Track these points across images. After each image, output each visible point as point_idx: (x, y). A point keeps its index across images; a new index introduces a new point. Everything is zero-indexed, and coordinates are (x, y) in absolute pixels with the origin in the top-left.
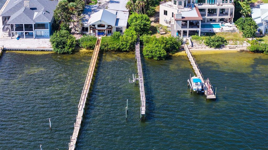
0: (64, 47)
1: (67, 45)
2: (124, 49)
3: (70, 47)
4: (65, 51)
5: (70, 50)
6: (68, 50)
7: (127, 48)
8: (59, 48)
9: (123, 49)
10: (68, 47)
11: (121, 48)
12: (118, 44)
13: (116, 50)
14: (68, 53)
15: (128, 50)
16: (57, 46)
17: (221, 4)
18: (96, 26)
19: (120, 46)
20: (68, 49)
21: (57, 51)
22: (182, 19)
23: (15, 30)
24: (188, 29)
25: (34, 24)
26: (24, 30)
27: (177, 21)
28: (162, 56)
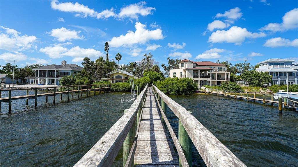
1: (74, 84)
18: (114, 78)
22: (193, 68)
23: (39, 77)
24: (199, 79)
25: (56, 70)
26: (47, 77)
27: (189, 70)
28: (181, 90)
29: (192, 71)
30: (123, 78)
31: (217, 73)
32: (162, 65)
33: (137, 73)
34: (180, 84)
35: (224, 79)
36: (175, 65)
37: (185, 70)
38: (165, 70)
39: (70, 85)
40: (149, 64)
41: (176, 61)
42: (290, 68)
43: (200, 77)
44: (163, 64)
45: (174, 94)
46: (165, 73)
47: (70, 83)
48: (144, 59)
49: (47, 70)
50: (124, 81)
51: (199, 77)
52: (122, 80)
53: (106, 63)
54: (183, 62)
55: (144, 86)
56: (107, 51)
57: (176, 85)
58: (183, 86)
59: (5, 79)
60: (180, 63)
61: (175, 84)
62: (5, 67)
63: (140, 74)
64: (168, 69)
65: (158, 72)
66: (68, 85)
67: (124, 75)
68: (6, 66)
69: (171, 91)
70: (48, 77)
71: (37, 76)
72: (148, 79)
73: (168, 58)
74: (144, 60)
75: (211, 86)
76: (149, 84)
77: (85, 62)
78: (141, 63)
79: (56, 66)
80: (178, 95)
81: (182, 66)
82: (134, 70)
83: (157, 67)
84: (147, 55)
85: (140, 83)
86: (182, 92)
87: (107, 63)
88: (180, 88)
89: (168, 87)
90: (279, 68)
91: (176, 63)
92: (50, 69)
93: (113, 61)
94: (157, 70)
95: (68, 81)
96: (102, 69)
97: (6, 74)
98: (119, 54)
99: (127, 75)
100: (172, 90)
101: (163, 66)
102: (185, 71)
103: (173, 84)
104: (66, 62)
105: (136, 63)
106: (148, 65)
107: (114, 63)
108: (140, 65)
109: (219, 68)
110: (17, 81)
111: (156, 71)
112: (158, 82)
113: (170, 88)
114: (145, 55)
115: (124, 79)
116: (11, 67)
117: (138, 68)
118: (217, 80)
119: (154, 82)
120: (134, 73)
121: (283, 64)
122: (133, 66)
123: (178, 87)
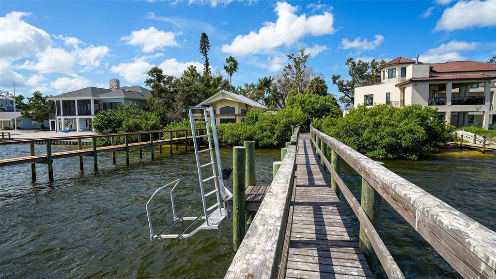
18: (218, 112)
22: (430, 77)
23: (62, 114)
24: (448, 109)
25: (92, 98)
26: (77, 114)
27: (417, 83)
28: (404, 144)
29: (426, 86)
30: (236, 113)
32: (335, 78)
33: (275, 100)
34: (402, 124)
36: (369, 77)
37: (402, 86)
38: (341, 90)
39: (114, 131)
40: (301, 78)
41: (370, 65)
43: (452, 104)
44: (336, 75)
45: (380, 156)
46: (342, 99)
47: (114, 127)
48: (289, 66)
49: (76, 99)
50: (238, 120)
51: (449, 103)
52: (234, 117)
53: (202, 80)
54: (395, 64)
55: (286, 131)
56: (206, 54)
57: (388, 129)
58: (411, 131)
59: (21, 120)
60: (386, 70)
61: (385, 125)
62: (31, 99)
63: (280, 105)
64: (348, 87)
65: (325, 94)
66: (110, 133)
67: (240, 104)
68: (33, 96)
69: (370, 147)
70: (79, 115)
71: (59, 114)
72: (298, 112)
73: (349, 60)
74: (288, 70)
75: (487, 129)
76: (302, 126)
77: (153, 78)
78: (283, 79)
79: (95, 91)
80: (395, 159)
81: (391, 76)
82: (266, 95)
83: (322, 82)
84: (295, 56)
85: (276, 123)
86: (406, 150)
87: (205, 80)
88: (401, 139)
89: (359, 135)
91: (369, 70)
92: (81, 96)
93: (218, 75)
94: (320, 89)
95: (110, 122)
96: (189, 92)
97: (21, 112)
98: (231, 59)
99: (247, 105)
100: (375, 143)
101: (337, 81)
102: (401, 89)
103: (377, 125)
104: (118, 82)
105: (271, 79)
106: (298, 81)
107: (220, 79)
108: (279, 81)
110: (41, 124)
111: (318, 92)
112: (326, 120)
113: (369, 139)
114: (290, 57)
115: (239, 115)
116: (41, 98)
117: (275, 90)
119: (315, 120)
120: (267, 101)
122: (264, 86)
123: (394, 135)
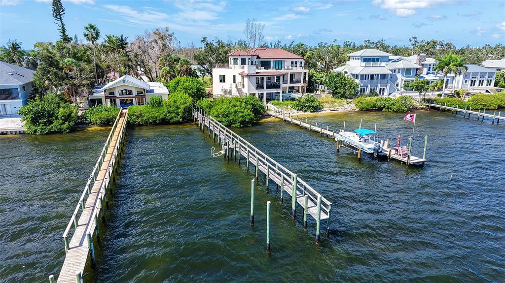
0: (51, 123)
1: (57, 118)
2: (175, 119)
3: (65, 120)
4: (54, 129)
5: (65, 126)
6: (59, 127)
7: (179, 117)
8: (39, 124)
9: (172, 118)
10: (61, 121)
11: (169, 118)
12: (161, 112)
13: (158, 121)
14: (60, 132)
15: (181, 120)
16: (34, 121)
17: (290, 68)
18: (117, 94)
19: (166, 115)
20: (61, 125)
21: (35, 131)
24: (265, 91)
27: (250, 77)
28: (247, 120)
29: (254, 79)
30: (134, 93)
31: (289, 72)
35: (300, 82)
42: (384, 66)
43: (266, 89)
45: (238, 126)
52: (132, 98)
54: (237, 56)
56: (60, 18)
60: (232, 59)
67: (137, 88)
75: (282, 102)
81: (235, 63)
90: (373, 67)
99: (144, 90)
100: (236, 121)
102: (242, 76)
109: (292, 63)
115: (137, 97)
118: (289, 85)
121: (378, 60)
123: (243, 116)
